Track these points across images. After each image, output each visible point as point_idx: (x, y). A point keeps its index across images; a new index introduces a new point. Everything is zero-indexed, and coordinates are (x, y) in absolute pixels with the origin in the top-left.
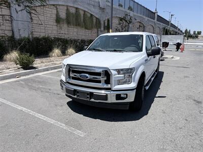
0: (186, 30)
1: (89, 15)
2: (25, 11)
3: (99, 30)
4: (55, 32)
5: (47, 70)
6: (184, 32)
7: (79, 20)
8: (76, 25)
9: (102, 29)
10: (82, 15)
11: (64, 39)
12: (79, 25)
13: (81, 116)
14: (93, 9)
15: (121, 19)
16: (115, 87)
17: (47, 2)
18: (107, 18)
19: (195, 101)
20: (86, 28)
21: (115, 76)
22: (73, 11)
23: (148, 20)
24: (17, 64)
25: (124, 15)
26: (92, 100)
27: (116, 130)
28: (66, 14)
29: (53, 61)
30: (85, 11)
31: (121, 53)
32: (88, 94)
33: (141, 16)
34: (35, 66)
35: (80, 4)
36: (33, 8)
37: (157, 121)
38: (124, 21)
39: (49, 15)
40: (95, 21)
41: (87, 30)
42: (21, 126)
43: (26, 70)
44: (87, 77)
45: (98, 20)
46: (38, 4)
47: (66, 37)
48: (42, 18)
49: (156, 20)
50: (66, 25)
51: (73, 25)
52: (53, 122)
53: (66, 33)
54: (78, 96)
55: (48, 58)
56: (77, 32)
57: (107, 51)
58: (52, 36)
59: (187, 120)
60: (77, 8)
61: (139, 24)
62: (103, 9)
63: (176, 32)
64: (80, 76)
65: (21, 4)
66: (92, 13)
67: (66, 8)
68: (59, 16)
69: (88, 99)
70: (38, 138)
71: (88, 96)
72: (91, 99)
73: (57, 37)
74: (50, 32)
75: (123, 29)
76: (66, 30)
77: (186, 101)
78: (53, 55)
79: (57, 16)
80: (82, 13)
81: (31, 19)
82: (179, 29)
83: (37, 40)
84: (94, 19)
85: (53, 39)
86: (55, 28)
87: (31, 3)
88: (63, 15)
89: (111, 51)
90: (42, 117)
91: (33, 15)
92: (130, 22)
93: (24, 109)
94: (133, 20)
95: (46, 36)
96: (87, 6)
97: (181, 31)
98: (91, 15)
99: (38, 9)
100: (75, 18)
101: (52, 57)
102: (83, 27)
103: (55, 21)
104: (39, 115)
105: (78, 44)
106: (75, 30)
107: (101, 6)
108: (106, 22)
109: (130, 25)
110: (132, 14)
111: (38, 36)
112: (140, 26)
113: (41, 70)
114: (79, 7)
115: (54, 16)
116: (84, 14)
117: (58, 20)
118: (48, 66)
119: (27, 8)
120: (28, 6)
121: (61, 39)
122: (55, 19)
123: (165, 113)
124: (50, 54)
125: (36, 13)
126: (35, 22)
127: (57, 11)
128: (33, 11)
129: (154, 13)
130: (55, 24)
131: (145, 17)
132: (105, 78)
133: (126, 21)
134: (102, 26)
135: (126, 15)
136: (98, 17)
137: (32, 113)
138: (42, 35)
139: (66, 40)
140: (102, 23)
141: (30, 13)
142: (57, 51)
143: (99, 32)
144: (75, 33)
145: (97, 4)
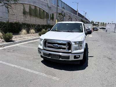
0: (92, 21)
1: (42, 11)
2: (4, 6)
3: (48, 19)
4: (22, 20)
5: (21, 42)
6: (91, 22)
7: (37, 14)
8: (35, 16)
9: (50, 19)
10: (38, 11)
11: (28, 24)
12: (37, 16)
13: (53, 69)
14: (44, 7)
15: (60, 14)
16: (74, 52)
17: (18, 2)
18: (52, 13)
19: (108, 58)
20: (41, 18)
21: (74, 45)
22: (33, 8)
23: (73, 15)
24: (2, 39)
25: (61, 12)
26: (61, 59)
27: (75, 76)
28: (29, 9)
29: (23, 37)
30: (40, 8)
31: (72, 33)
32: (58, 56)
33: (70, 12)
34: (13, 40)
35: (37, 4)
36: (9, 5)
37: (94, 69)
38: (61, 15)
39: (19, 9)
40: (45, 14)
41: (41, 19)
42: (18, 76)
43: (8, 42)
44: (58, 46)
45: (47, 14)
46: (12, 2)
47: (29, 23)
48: (14, 11)
49: (77, 15)
50: (29, 16)
51: (33, 16)
52: (37, 73)
53: (29, 20)
54: (52, 57)
55: (19, 35)
56: (35, 20)
57: (64, 31)
58: (21, 22)
59: (108, 68)
60: (35, 6)
61: (69, 17)
62: (50, 8)
63: (87, 22)
64: (53, 46)
65: (2, 2)
66: (44, 10)
67: (29, 6)
68: (25, 10)
69: (58, 59)
70: (32, 83)
71: (58, 57)
72: (59, 58)
73: (24, 22)
74: (19, 19)
75: (60, 20)
76: (29, 19)
77: (104, 58)
78: (22, 33)
79: (24, 10)
80: (38, 9)
81: (8, 11)
82: (89, 21)
83: (12, 24)
84: (45, 13)
85: (21, 23)
86: (22, 17)
87: (8, 2)
88: (27, 10)
89: (66, 32)
90: (29, 70)
91: (9, 9)
92: (64, 16)
93: (16, 66)
94: (66, 15)
95: (17, 22)
96: (41, 6)
97: (90, 22)
98: (44, 11)
99: (12, 5)
100: (34, 12)
101: (21, 34)
102: (38, 17)
103: (22, 13)
104: (27, 69)
105: (36, 27)
106: (34, 19)
107: (49, 6)
108: (52, 15)
109: (64, 17)
110: (65, 11)
111: (12, 22)
112: (69, 18)
113: (17, 42)
114: (37, 6)
115: (22, 10)
116: (39, 10)
117: (24, 13)
118: (21, 40)
119: (6, 4)
120: (6, 3)
121: (26, 24)
122: (23, 12)
123: (96, 65)
124: (20, 33)
125: (11, 8)
126: (10, 13)
127: (24, 7)
128: (9, 7)
129: (77, 12)
130: (23, 15)
131: (72, 13)
132: (68, 47)
133: (62, 15)
134: (50, 17)
135: (62, 12)
136: (47, 12)
137: (22, 68)
138: (15, 21)
139: (29, 24)
140: (50, 15)
141: (7, 8)
142: (24, 31)
143: (48, 20)
144: (34, 21)
145: (47, 5)
